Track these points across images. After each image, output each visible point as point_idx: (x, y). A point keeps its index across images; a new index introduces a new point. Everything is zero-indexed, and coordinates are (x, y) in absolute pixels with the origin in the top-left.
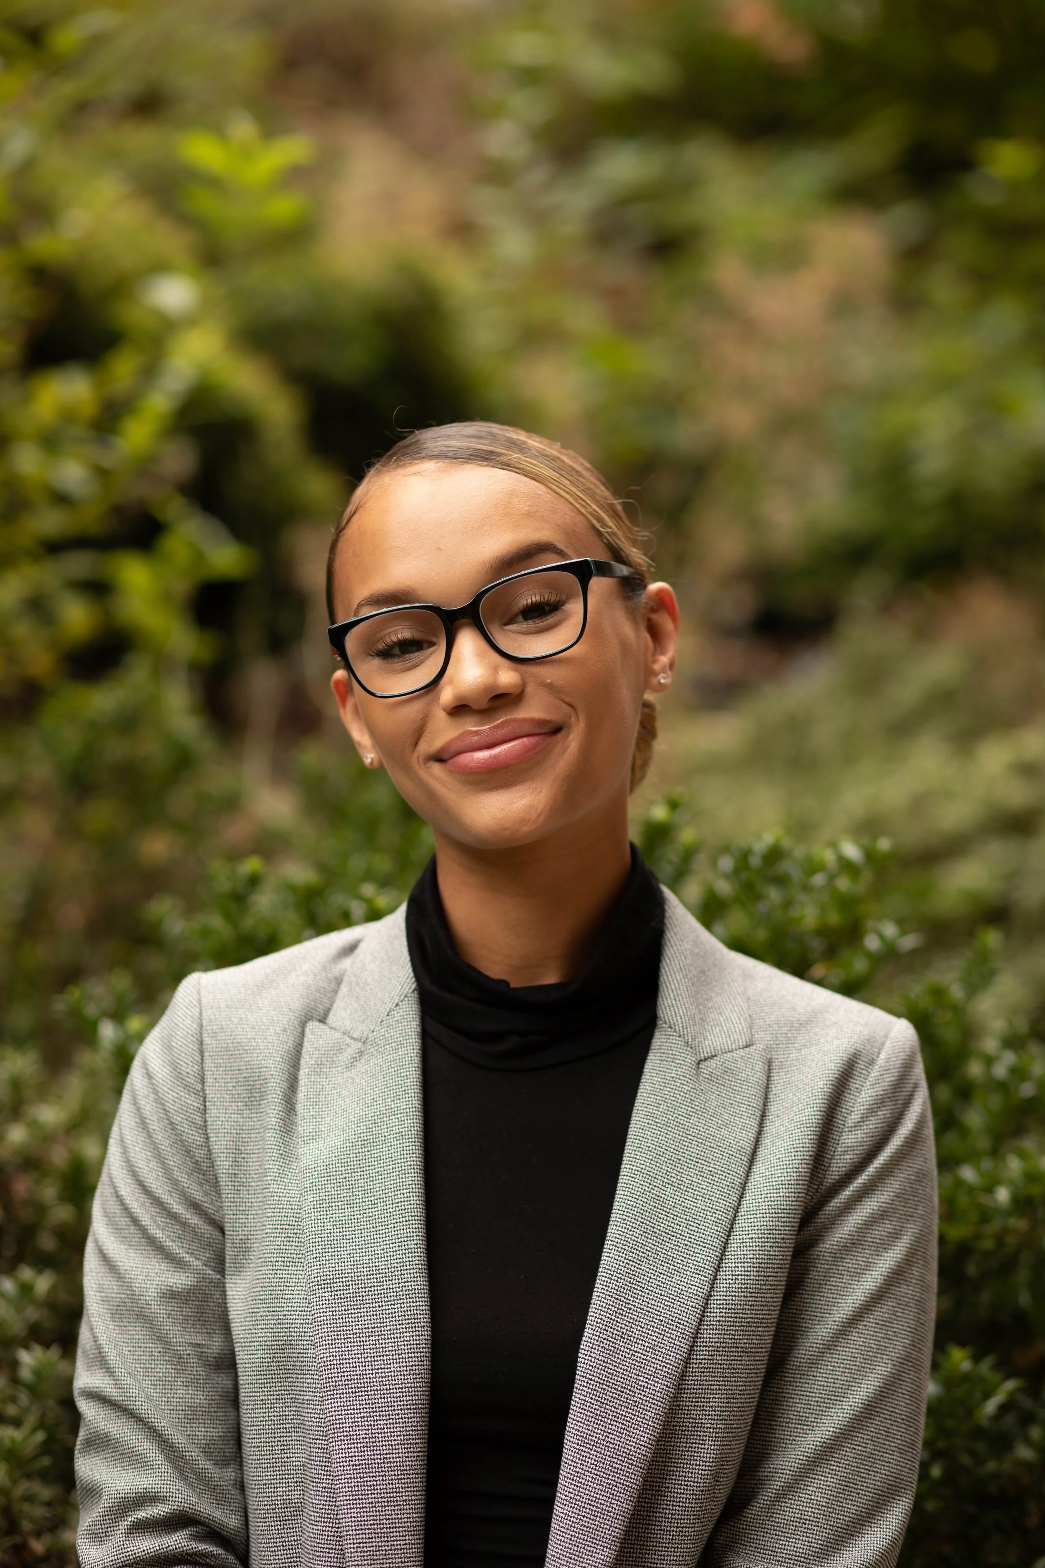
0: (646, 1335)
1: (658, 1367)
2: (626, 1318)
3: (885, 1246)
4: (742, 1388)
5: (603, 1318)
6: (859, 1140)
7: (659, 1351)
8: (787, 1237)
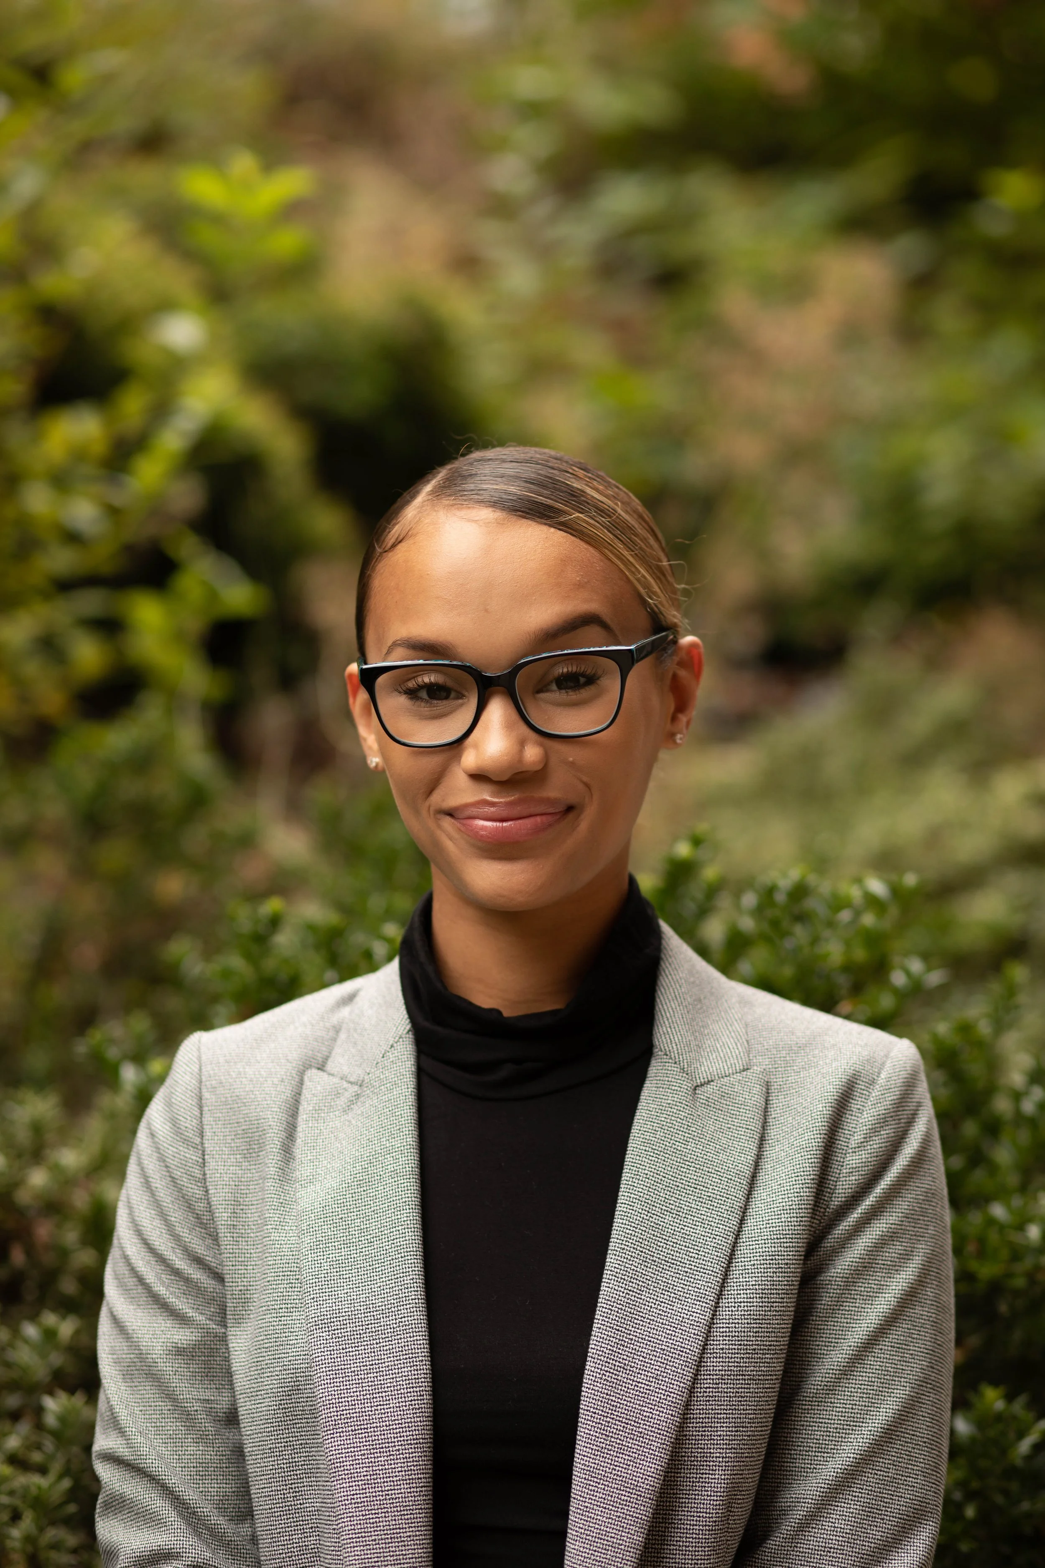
0: (648, 1365)
1: (662, 1397)
2: (627, 1349)
3: (897, 1268)
4: (752, 1416)
5: (605, 1350)
6: (864, 1160)
7: (662, 1381)
8: (791, 1262)
